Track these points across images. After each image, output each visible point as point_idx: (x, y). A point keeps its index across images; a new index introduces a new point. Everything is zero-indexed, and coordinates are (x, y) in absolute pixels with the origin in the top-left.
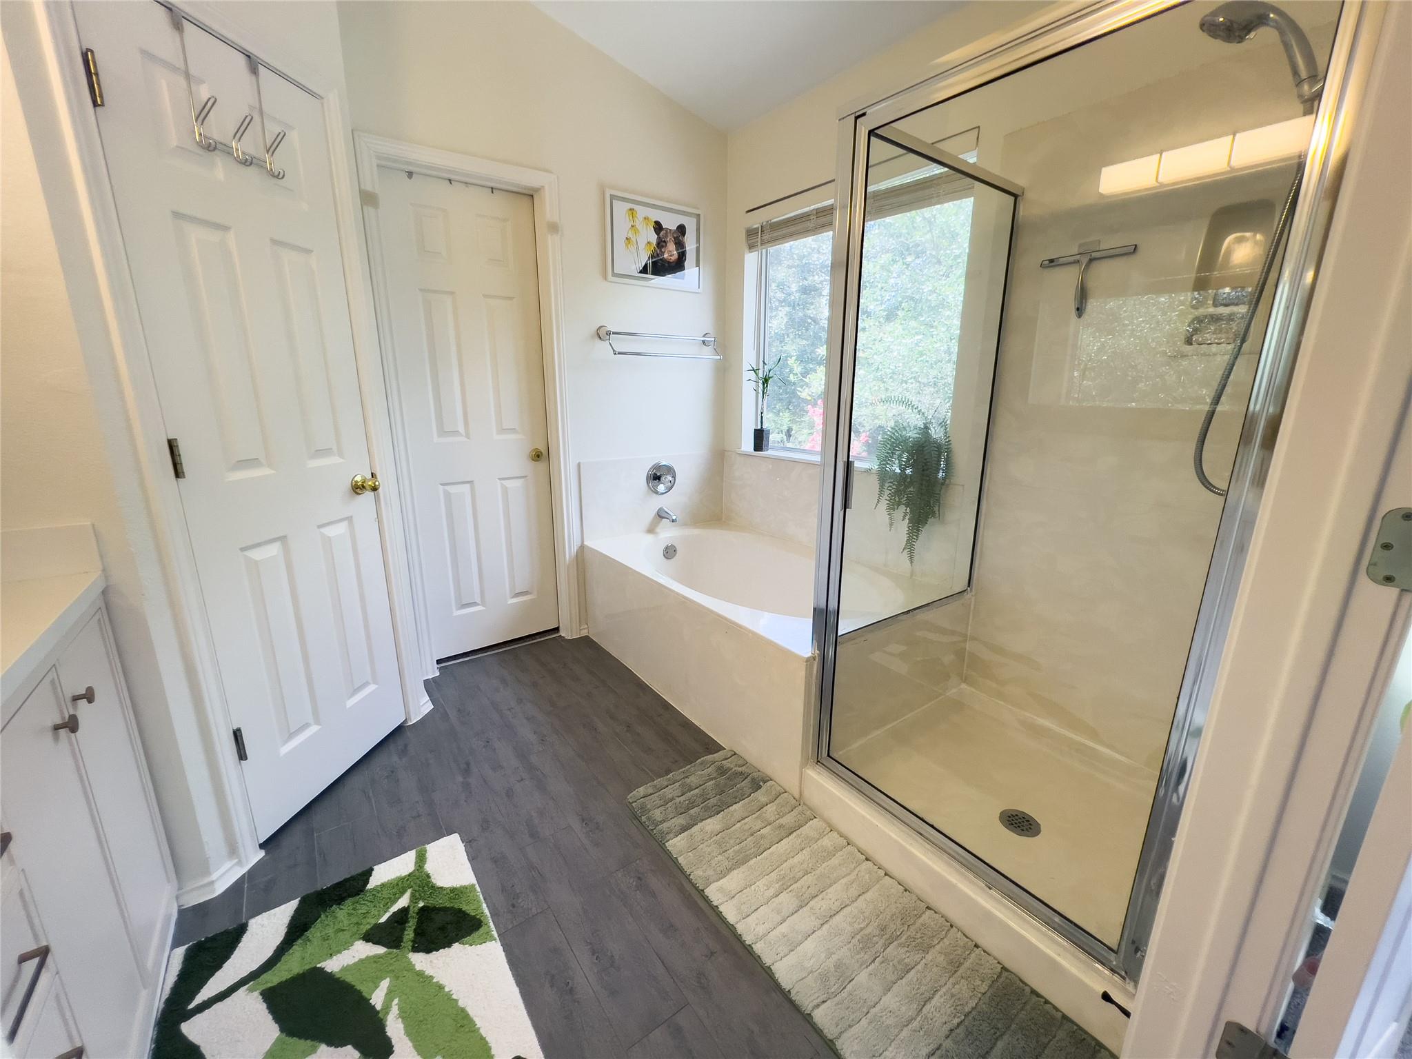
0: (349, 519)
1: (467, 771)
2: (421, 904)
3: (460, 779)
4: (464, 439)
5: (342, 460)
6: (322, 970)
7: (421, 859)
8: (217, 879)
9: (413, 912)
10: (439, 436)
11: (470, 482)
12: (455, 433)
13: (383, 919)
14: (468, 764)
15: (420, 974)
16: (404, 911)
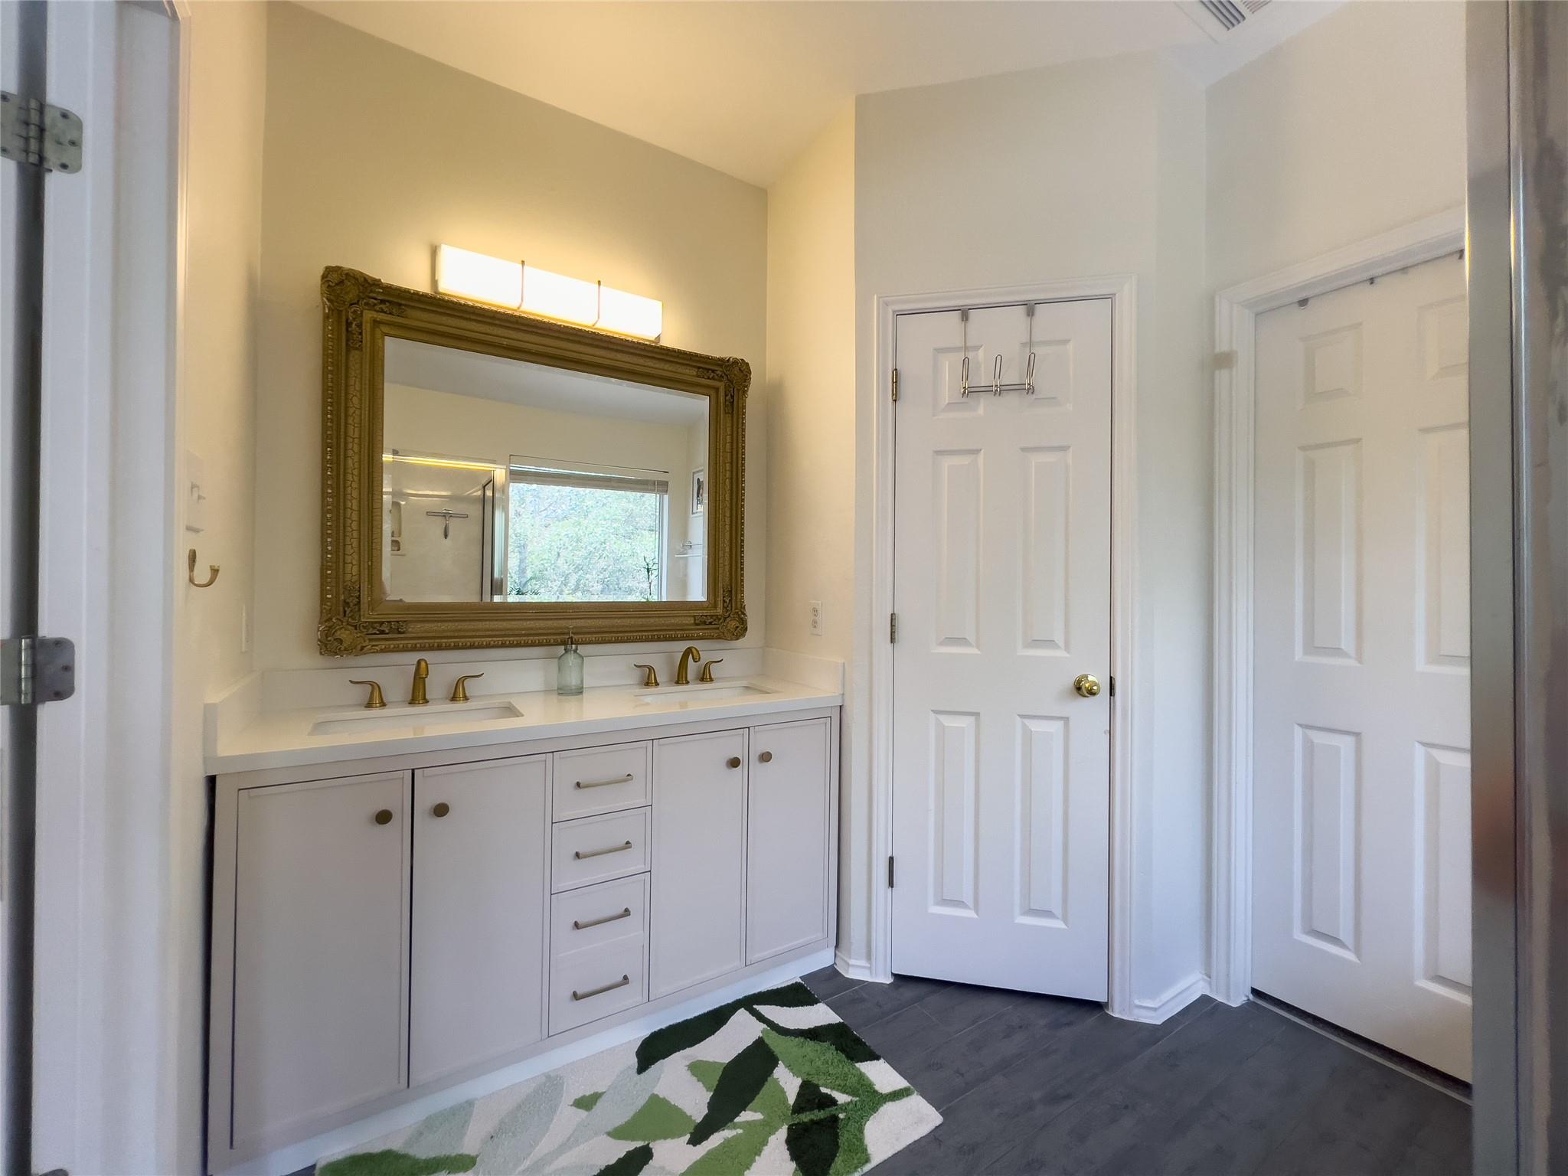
0: (1066, 720)
1: (1054, 1099)
2: (841, 1116)
3: (1037, 1095)
4: (1352, 663)
5: (1068, 655)
6: (776, 1065)
7: (897, 1095)
8: (853, 966)
9: (832, 1110)
10: (1306, 652)
11: (1357, 735)
12: (1337, 651)
13: (823, 1090)
14: (1068, 1097)
15: (765, 1143)
16: (833, 1102)
